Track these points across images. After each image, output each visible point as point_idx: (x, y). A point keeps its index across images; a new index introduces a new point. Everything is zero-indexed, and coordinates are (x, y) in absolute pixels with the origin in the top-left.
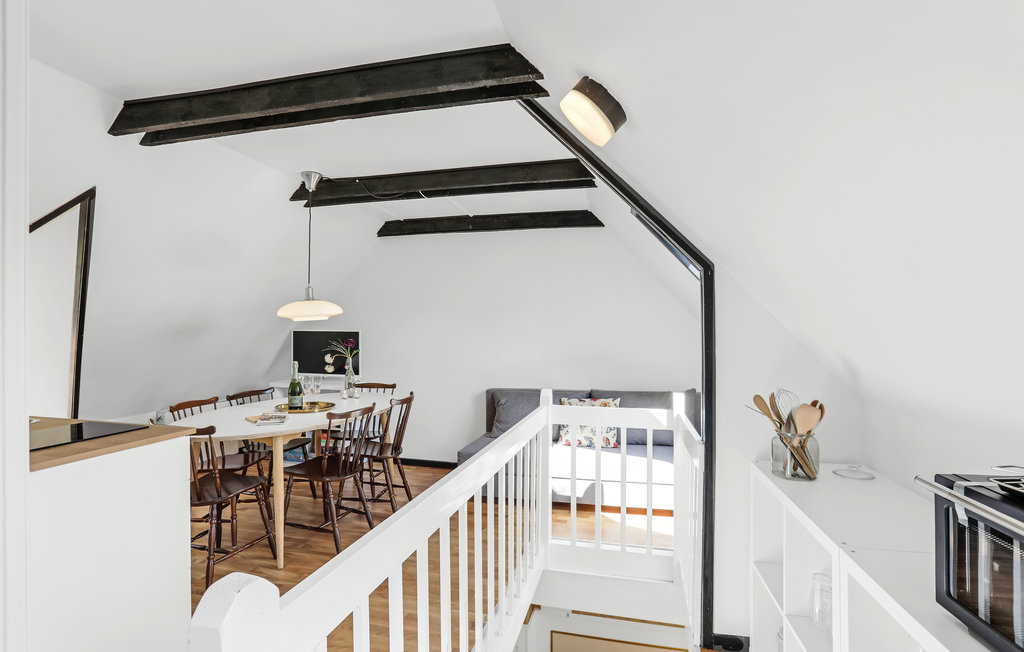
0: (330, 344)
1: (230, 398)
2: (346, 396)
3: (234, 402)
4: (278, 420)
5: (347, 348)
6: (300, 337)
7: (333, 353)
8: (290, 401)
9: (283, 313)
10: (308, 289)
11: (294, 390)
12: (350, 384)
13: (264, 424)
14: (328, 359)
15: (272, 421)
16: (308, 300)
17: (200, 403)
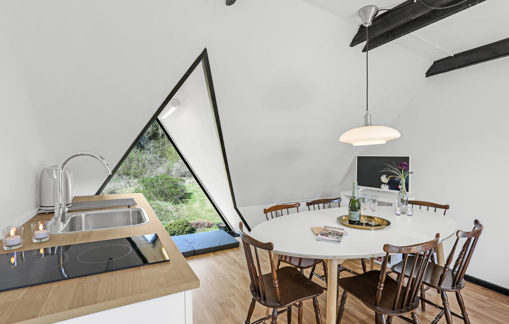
0: (386, 167)
1: (309, 204)
2: (399, 213)
3: (311, 207)
4: (334, 238)
5: (401, 170)
6: (363, 162)
7: (388, 174)
8: (350, 215)
9: (344, 138)
10: (366, 116)
11: (354, 206)
12: (402, 201)
13: (323, 240)
14: (384, 179)
15: (329, 238)
16: (367, 125)
17: (288, 207)
